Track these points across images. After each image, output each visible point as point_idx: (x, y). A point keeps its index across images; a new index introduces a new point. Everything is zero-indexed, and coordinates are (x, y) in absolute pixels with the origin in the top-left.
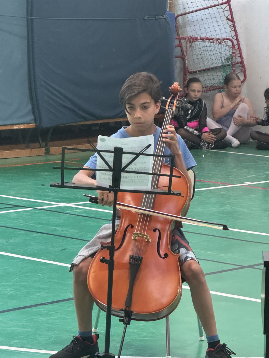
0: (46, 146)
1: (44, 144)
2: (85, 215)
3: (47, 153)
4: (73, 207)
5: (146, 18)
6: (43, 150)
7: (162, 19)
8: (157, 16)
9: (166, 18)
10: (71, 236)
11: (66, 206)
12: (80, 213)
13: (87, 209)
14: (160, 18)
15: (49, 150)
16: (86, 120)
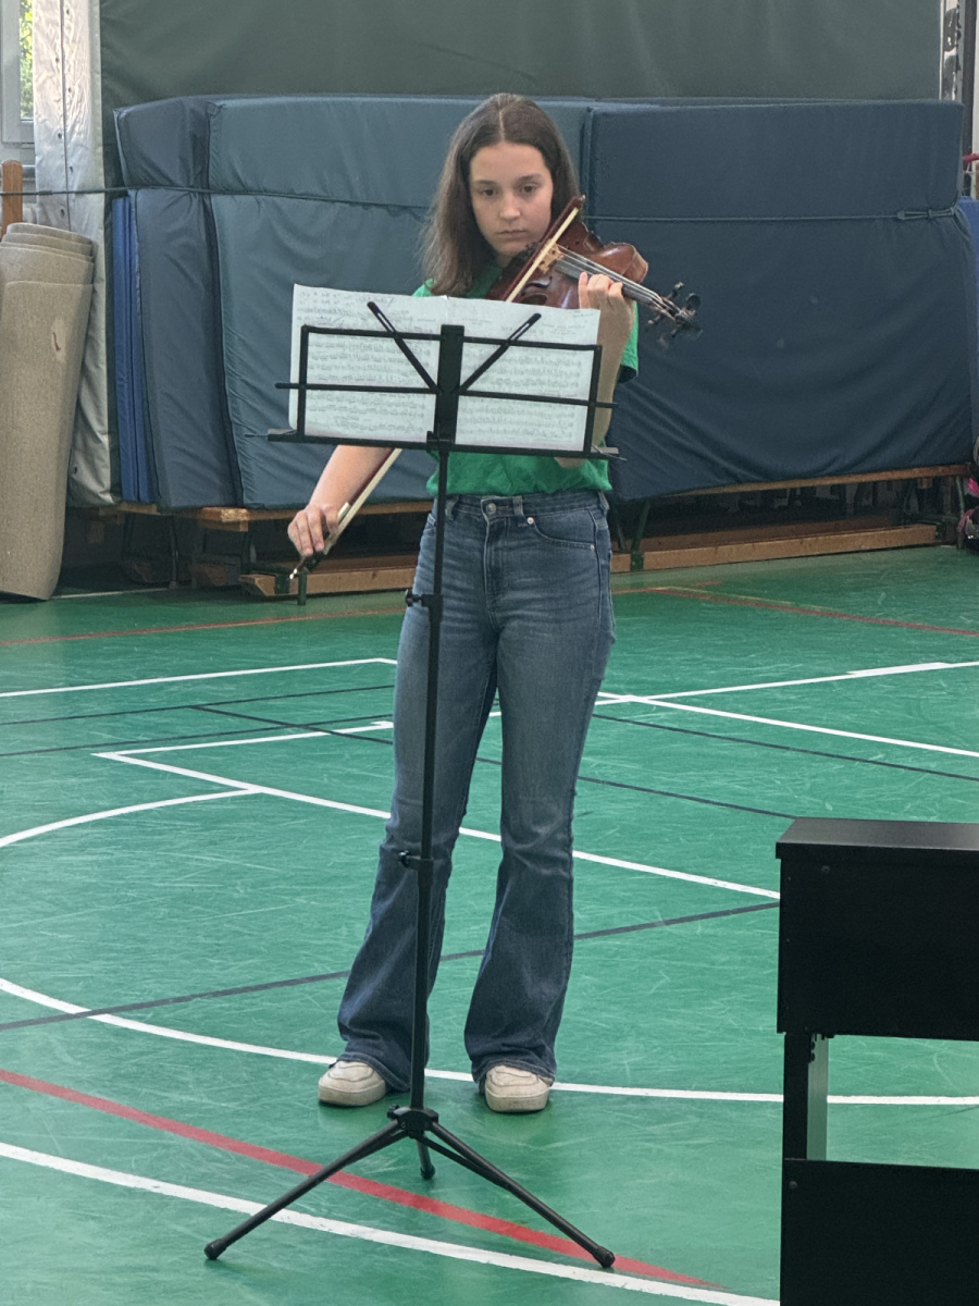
0: (634, 547)
1: (629, 543)
2: (675, 726)
3: (637, 565)
4: (652, 706)
5: (901, 216)
6: (626, 557)
7: (945, 219)
8: (930, 211)
9: (958, 214)
10: (618, 781)
11: (633, 703)
12: (662, 721)
13: (684, 711)
14: (940, 217)
15: (642, 559)
16: (739, 482)
